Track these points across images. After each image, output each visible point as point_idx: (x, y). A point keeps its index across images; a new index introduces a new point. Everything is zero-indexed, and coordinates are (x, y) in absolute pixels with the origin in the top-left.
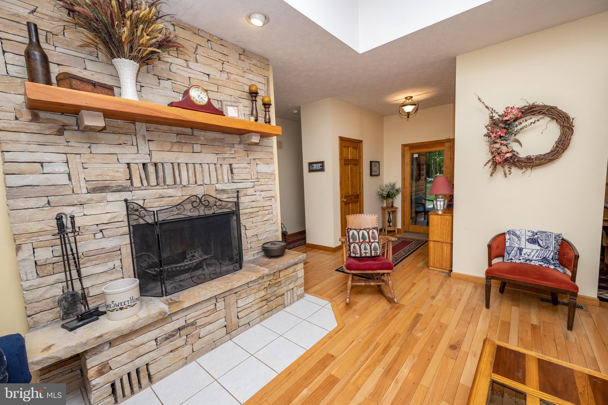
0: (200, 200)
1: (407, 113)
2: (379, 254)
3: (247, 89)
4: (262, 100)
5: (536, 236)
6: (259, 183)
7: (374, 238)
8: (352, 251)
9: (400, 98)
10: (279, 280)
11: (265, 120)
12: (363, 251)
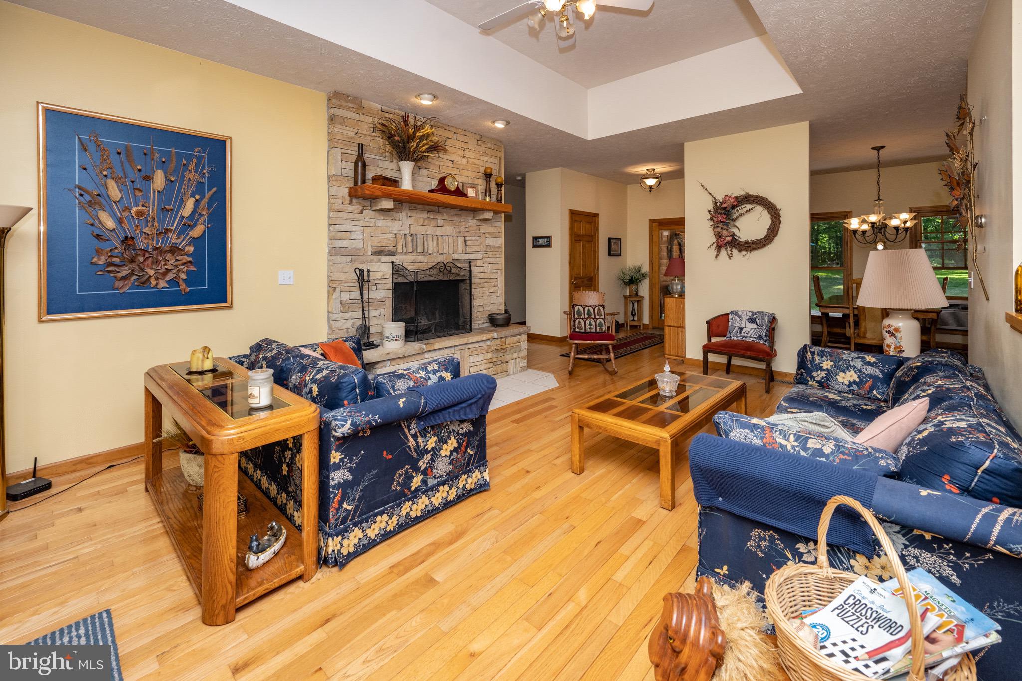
0: (445, 266)
1: (650, 186)
2: (604, 330)
3: (482, 170)
4: (496, 180)
5: (754, 316)
6: (487, 256)
7: (599, 314)
8: (576, 326)
9: (642, 169)
10: (504, 347)
11: (497, 198)
12: (588, 327)
